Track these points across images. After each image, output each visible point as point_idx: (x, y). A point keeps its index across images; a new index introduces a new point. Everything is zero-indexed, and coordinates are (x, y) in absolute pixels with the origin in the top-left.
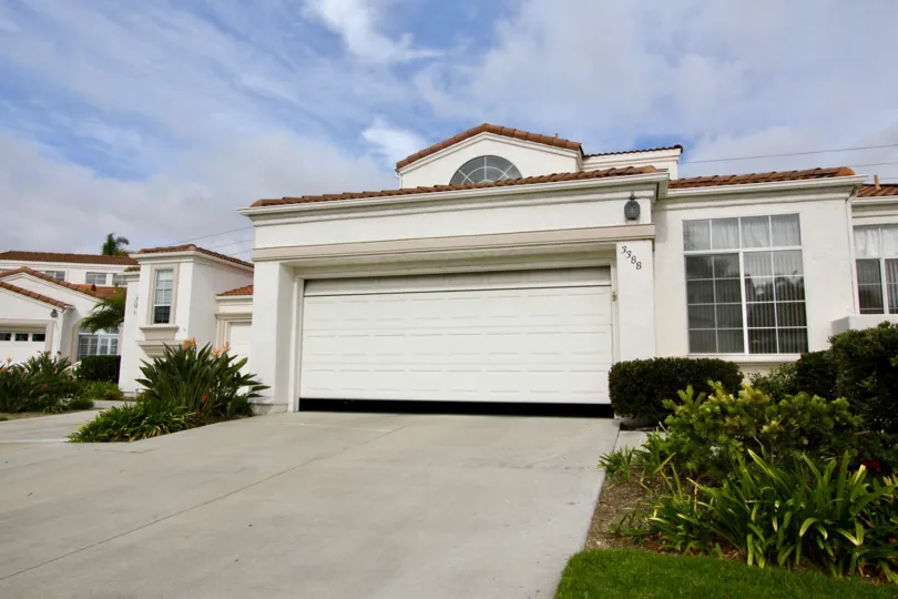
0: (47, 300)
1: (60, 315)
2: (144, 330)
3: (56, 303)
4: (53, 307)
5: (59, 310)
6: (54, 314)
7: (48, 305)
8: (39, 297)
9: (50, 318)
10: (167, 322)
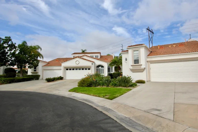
0: (91, 61)
1: (93, 64)
2: (132, 66)
3: (92, 62)
4: (92, 63)
5: (93, 63)
6: (92, 64)
7: (91, 62)
8: (89, 61)
9: (91, 65)
10: (138, 63)
